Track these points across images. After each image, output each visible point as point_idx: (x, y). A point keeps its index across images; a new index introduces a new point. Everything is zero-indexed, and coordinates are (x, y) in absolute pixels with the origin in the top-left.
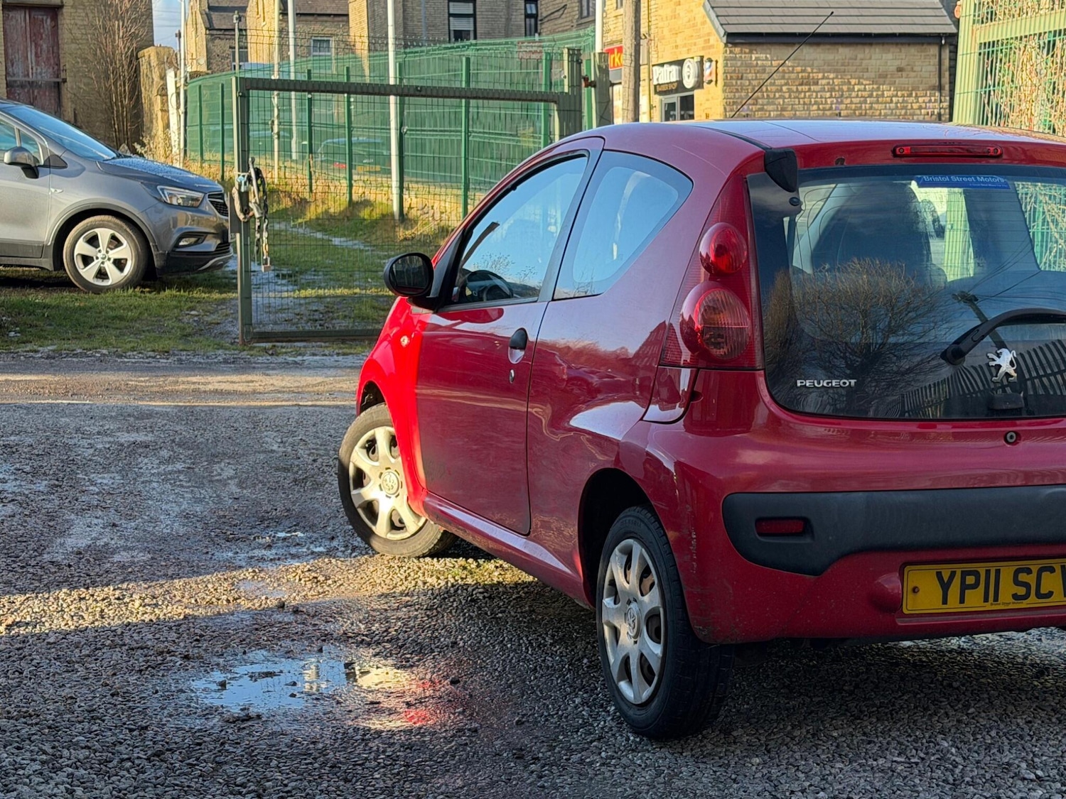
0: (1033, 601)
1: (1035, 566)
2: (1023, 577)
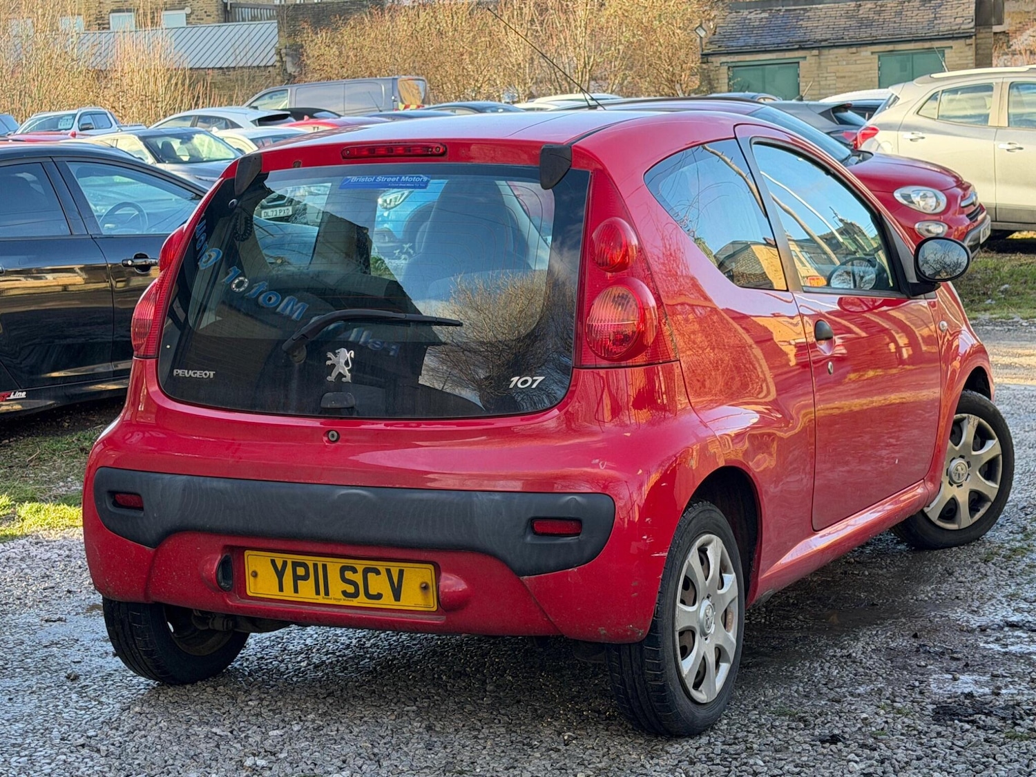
0: (361, 600)
1: (360, 565)
2: (349, 575)
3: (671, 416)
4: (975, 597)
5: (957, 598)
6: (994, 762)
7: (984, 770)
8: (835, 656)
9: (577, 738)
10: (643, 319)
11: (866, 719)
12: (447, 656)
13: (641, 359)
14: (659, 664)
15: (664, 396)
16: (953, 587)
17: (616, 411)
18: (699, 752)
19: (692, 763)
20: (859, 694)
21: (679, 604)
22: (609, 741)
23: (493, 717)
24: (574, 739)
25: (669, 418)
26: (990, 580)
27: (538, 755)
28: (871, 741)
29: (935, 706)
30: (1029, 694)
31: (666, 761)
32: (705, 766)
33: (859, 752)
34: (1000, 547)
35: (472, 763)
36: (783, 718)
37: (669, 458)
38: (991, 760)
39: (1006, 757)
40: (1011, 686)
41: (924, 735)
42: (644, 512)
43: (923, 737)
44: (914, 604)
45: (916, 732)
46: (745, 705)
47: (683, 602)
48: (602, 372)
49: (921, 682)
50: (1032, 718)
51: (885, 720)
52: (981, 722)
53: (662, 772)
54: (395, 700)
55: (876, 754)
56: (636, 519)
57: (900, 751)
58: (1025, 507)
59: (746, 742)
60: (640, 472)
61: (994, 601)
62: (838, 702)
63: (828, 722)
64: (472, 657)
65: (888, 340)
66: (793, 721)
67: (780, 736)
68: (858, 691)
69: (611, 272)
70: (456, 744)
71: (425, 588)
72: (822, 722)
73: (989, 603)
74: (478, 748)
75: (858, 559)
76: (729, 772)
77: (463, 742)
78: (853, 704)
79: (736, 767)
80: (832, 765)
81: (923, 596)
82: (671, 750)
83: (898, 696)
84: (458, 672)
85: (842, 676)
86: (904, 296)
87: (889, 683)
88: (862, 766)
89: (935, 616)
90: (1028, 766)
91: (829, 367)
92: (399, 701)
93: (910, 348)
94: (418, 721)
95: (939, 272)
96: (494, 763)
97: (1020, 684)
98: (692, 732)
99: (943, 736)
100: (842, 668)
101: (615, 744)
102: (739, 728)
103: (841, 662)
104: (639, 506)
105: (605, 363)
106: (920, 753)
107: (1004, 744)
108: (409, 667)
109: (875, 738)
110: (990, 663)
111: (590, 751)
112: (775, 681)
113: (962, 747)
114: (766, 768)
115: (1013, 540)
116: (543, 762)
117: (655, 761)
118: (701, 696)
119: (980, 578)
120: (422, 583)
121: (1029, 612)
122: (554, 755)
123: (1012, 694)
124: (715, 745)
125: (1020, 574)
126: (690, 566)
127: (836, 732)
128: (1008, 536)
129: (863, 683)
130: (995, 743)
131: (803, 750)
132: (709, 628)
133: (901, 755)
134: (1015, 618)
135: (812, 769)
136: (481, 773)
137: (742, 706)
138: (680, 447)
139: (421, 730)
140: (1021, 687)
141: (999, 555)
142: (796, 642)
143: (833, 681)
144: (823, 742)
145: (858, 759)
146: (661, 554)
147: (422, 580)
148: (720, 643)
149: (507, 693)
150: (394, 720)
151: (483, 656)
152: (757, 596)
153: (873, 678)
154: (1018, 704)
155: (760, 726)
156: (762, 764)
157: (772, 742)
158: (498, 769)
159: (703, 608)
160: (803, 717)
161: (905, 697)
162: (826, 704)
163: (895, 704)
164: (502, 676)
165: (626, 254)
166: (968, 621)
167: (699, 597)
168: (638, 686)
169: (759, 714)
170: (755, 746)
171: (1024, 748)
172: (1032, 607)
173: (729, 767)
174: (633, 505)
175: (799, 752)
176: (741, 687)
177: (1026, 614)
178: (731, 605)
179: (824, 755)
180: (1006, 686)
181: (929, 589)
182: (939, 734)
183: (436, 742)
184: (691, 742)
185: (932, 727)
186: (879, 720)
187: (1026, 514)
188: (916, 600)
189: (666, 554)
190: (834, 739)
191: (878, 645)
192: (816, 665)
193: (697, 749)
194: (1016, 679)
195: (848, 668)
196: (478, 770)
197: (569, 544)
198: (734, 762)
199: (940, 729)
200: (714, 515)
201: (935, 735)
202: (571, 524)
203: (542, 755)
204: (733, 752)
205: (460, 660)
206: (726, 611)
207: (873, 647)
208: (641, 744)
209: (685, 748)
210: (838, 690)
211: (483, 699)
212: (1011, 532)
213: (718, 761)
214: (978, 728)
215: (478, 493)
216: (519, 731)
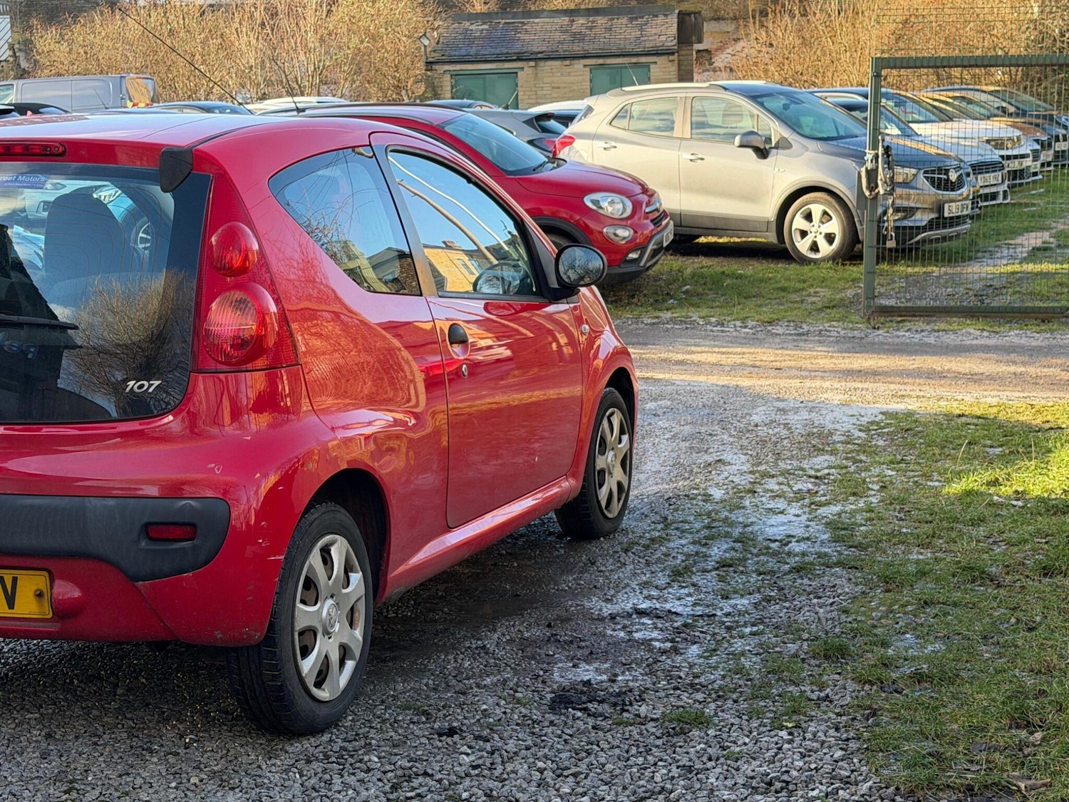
3: (294, 417)
4: (611, 585)
5: (595, 587)
6: (597, 749)
7: (587, 757)
8: (469, 648)
9: (198, 741)
10: (262, 322)
11: (486, 710)
12: (86, 659)
13: (260, 363)
14: (277, 665)
15: (288, 399)
16: (593, 576)
17: (236, 414)
18: (317, 750)
19: (308, 762)
20: (485, 686)
21: (300, 606)
22: (230, 743)
23: (117, 721)
24: (195, 741)
25: (292, 420)
26: (628, 569)
27: (155, 760)
28: (486, 733)
29: (553, 695)
30: (643, 680)
31: (282, 761)
32: (321, 764)
33: (473, 744)
34: (641, 537)
35: (86, 771)
36: (408, 712)
37: (290, 460)
38: (595, 747)
39: (609, 743)
40: (627, 673)
41: (538, 724)
42: (261, 513)
43: (536, 726)
44: (554, 593)
45: (530, 722)
46: (373, 700)
47: (303, 602)
48: (222, 376)
49: (546, 671)
50: (639, 704)
51: (503, 710)
52: (593, 710)
53: (276, 772)
54: (18, 708)
55: (488, 746)
56: (253, 522)
57: (512, 741)
58: (670, 498)
59: (366, 738)
60: (258, 475)
61: (627, 590)
62: (464, 694)
63: (450, 715)
64: (110, 659)
65: (550, 339)
66: (417, 714)
67: (400, 731)
68: (485, 682)
69: (230, 276)
70: (73, 751)
71: (39, 595)
72: (444, 715)
73: (624, 591)
74: (95, 755)
75: (509, 551)
76: (343, 769)
77: (80, 749)
78: (477, 696)
79: (351, 765)
80: (445, 758)
81: (564, 586)
82: (290, 749)
83: (521, 686)
84: (91, 675)
85: (473, 668)
86: (546, 301)
87: (516, 672)
88: (472, 758)
89: (571, 606)
90: (627, 752)
91: (463, 369)
92: (22, 709)
93: (569, 347)
94: (38, 730)
95: (584, 277)
96: (109, 770)
97: (636, 671)
98: (314, 730)
99: (555, 725)
100: (475, 659)
101: (235, 747)
102: (363, 724)
103: (475, 653)
104: (255, 510)
105: (225, 368)
106: (530, 743)
107: (610, 730)
108: (43, 671)
109: (491, 729)
110: (613, 651)
111: (209, 754)
112: (406, 675)
113: (571, 736)
114: (379, 764)
115: (653, 530)
116: (159, 767)
117: (273, 761)
118: (324, 694)
119: (619, 568)
120: (36, 591)
121: (657, 599)
122: (171, 759)
123: (627, 681)
124: (335, 742)
125: (656, 562)
126: (311, 566)
127: (455, 724)
128: (650, 526)
129: (492, 674)
130: (602, 730)
131: (420, 744)
132: (332, 627)
133: (511, 746)
134: (644, 605)
135: (425, 763)
136: (93, 782)
137: (371, 702)
138: (303, 450)
139: (40, 738)
140: (637, 674)
141: (639, 545)
142: (436, 635)
143: (463, 673)
144: (440, 735)
145: (469, 751)
146: (277, 558)
147: (35, 588)
148: (344, 641)
149: (138, 696)
150: (14, 729)
151: (122, 658)
152: (387, 594)
153: (502, 669)
154: (631, 691)
155: (384, 721)
156: (376, 759)
157: (391, 737)
158: (111, 777)
159: (326, 607)
160: (426, 711)
161: (528, 686)
162: (452, 696)
163: (517, 694)
164: (136, 678)
165: (246, 258)
166: (600, 610)
167: (322, 596)
168: (256, 686)
169: (385, 709)
170: (374, 742)
171: (627, 734)
172: (661, 594)
173: (344, 765)
174: (250, 508)
175: (416, 747)
176: (373, 682)
177: (654, 601)
178: (358, 603)
179: (439, 749)
180: (623, 673)
181: (571, 578)
182: (552, 723)
183: (52, 750)
184: (312, 740)
185: (547, 716)
186: (498, 711)
187: (670, 505)
188: (558, 590)
189: (282, 557)
190: (451, 732)
191: (513, 635)
192: (451, 657)
193: (316, 747)
194: (634, 666)
195: (480, 660)
196: (90, 779)
197: (183, 549)
198: (350, 759)
199: (553, 717)
200: (338, 515)
201: (548, 724)
202: (185, 529)
203: (159, 760)
204: (351, 749)
205: (97, 663)
206: (352, 609)
207: (508, 638)
208: (261, 744)
209: (305, 746)
210: (466, 682)
211: (110, 704)
212: (653, 522)
213: (333, 759)
214: (589, 715)
215: (91, 499)
216: (141, 736)
